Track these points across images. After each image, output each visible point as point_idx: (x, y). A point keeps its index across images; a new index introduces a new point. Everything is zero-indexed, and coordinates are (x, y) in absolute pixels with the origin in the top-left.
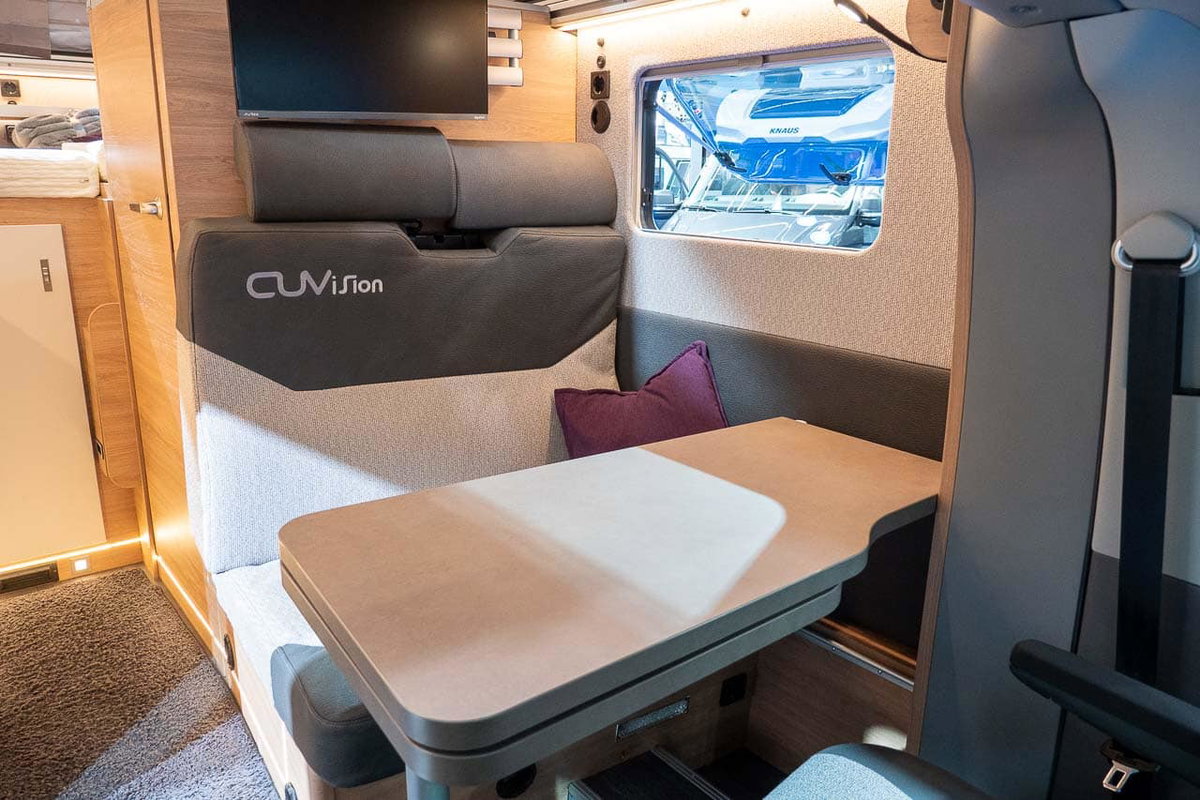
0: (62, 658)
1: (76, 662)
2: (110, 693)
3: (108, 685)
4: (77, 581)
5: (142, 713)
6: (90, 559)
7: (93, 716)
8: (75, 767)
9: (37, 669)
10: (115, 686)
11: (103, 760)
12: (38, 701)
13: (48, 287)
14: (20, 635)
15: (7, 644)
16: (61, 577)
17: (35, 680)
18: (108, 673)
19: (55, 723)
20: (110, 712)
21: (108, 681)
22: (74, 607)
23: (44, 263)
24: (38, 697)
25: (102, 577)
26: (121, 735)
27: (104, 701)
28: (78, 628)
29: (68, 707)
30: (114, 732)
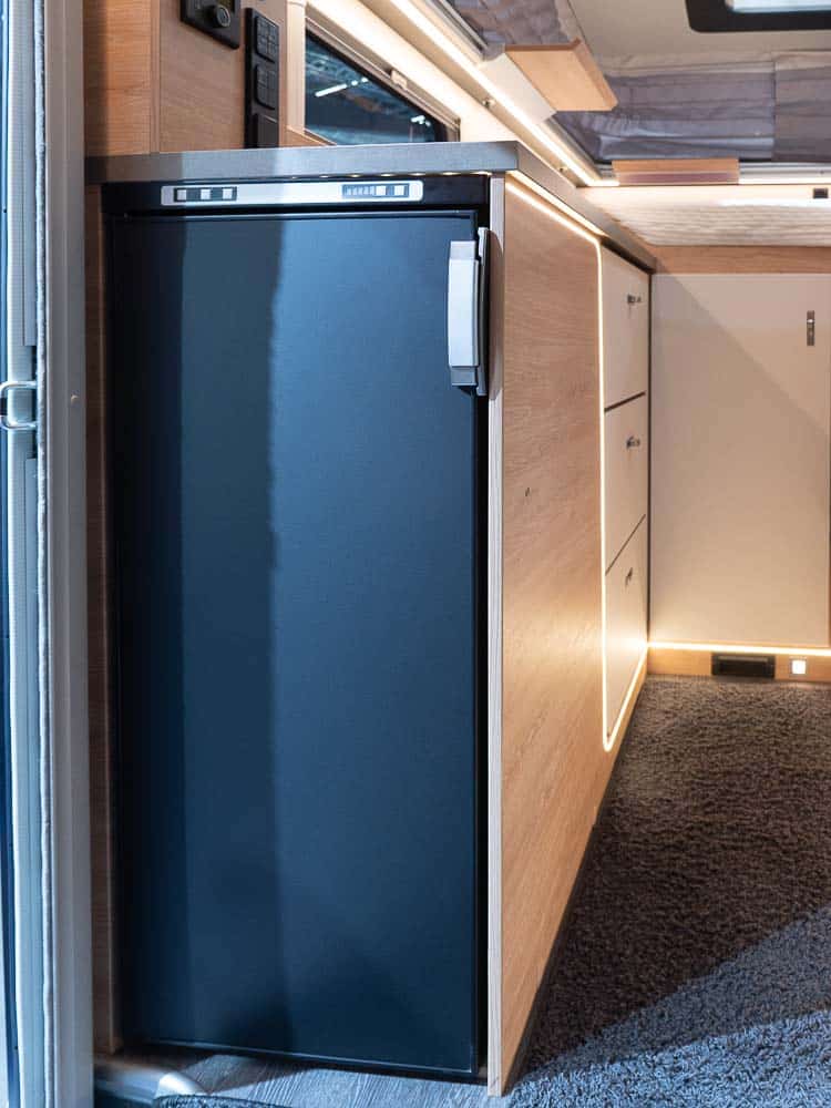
0: (749, 776)
1: (760, 788)
2: (784, 852)
3: (786, 837)
4: (792, 685)
5: (814, 904)
6: (812, 663)
7: (755, 877)
8: (711, 952)
9: (719, 779)
10: (792, 844)
11: (747, 958)
12: (708, 825)
13: (811, 341)
14: (717, 729)
15: (702, 736)
16: (779, 674)
17: (711, 793)
18: (790, 820)
19: (712, 866)
20: (776, 882)
21: (787, 832)
22: (780, 715)
23: (811, 315)
24: (707, 820)
25: (817, 687)
26: (779, 928)
27: (774, 861)
28: (776, 743)
29: (735, 848)
30: (771, 917)
